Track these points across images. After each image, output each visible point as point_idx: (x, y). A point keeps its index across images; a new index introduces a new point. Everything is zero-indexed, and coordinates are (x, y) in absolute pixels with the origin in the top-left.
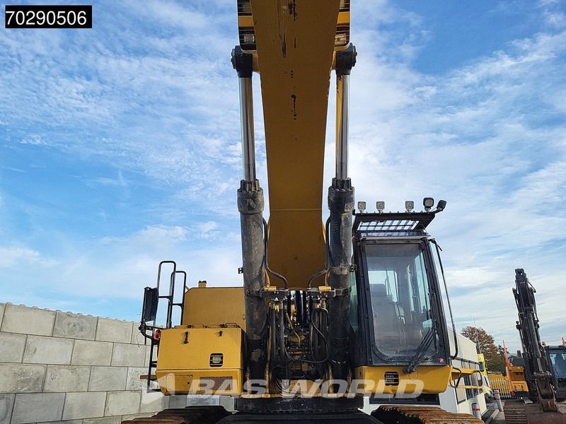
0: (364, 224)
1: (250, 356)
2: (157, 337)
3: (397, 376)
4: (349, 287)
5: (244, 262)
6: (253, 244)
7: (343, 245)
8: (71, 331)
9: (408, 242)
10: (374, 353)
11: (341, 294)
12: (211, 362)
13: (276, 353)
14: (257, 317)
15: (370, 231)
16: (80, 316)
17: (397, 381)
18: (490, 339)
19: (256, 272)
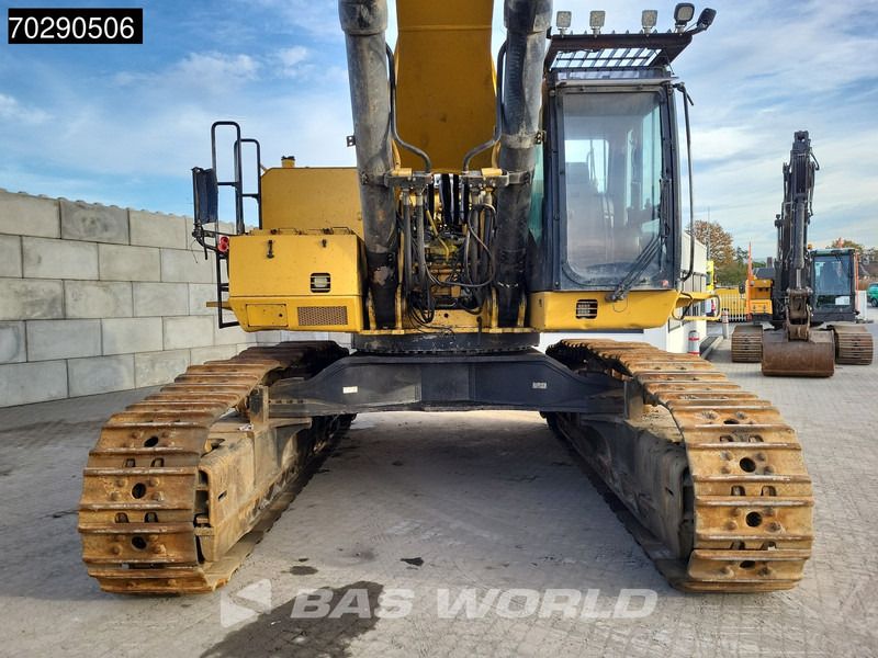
0: (565, 56)
1: (371, 276)
2: (224, 247)
3: (596, 306)
4: (531, 169)
5: (356, 126)
6: (370, 93)
7: (527, 97)
8: (90, 231)
9: (638, 89)
10: (564, 272)
11: (518, 182)
12: (312, 286)
13: (411, 272)
14: (380, 217)
15: (573, 70)
16: (98, 208)
17: (595, 312)
18: (726, 239)
19: (376, 146)
